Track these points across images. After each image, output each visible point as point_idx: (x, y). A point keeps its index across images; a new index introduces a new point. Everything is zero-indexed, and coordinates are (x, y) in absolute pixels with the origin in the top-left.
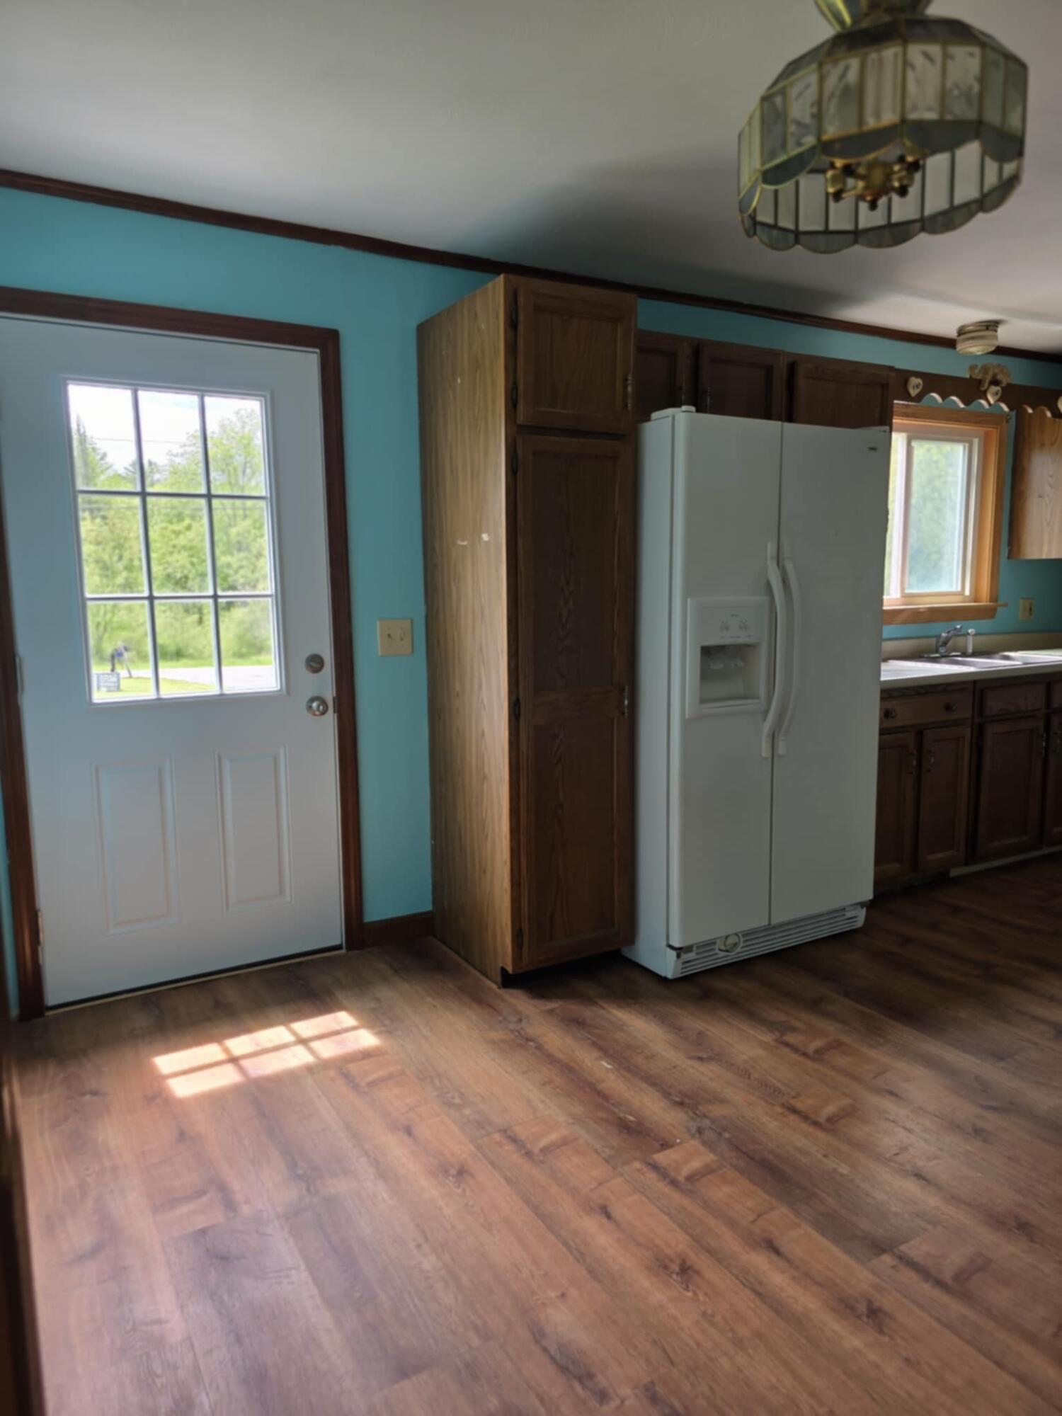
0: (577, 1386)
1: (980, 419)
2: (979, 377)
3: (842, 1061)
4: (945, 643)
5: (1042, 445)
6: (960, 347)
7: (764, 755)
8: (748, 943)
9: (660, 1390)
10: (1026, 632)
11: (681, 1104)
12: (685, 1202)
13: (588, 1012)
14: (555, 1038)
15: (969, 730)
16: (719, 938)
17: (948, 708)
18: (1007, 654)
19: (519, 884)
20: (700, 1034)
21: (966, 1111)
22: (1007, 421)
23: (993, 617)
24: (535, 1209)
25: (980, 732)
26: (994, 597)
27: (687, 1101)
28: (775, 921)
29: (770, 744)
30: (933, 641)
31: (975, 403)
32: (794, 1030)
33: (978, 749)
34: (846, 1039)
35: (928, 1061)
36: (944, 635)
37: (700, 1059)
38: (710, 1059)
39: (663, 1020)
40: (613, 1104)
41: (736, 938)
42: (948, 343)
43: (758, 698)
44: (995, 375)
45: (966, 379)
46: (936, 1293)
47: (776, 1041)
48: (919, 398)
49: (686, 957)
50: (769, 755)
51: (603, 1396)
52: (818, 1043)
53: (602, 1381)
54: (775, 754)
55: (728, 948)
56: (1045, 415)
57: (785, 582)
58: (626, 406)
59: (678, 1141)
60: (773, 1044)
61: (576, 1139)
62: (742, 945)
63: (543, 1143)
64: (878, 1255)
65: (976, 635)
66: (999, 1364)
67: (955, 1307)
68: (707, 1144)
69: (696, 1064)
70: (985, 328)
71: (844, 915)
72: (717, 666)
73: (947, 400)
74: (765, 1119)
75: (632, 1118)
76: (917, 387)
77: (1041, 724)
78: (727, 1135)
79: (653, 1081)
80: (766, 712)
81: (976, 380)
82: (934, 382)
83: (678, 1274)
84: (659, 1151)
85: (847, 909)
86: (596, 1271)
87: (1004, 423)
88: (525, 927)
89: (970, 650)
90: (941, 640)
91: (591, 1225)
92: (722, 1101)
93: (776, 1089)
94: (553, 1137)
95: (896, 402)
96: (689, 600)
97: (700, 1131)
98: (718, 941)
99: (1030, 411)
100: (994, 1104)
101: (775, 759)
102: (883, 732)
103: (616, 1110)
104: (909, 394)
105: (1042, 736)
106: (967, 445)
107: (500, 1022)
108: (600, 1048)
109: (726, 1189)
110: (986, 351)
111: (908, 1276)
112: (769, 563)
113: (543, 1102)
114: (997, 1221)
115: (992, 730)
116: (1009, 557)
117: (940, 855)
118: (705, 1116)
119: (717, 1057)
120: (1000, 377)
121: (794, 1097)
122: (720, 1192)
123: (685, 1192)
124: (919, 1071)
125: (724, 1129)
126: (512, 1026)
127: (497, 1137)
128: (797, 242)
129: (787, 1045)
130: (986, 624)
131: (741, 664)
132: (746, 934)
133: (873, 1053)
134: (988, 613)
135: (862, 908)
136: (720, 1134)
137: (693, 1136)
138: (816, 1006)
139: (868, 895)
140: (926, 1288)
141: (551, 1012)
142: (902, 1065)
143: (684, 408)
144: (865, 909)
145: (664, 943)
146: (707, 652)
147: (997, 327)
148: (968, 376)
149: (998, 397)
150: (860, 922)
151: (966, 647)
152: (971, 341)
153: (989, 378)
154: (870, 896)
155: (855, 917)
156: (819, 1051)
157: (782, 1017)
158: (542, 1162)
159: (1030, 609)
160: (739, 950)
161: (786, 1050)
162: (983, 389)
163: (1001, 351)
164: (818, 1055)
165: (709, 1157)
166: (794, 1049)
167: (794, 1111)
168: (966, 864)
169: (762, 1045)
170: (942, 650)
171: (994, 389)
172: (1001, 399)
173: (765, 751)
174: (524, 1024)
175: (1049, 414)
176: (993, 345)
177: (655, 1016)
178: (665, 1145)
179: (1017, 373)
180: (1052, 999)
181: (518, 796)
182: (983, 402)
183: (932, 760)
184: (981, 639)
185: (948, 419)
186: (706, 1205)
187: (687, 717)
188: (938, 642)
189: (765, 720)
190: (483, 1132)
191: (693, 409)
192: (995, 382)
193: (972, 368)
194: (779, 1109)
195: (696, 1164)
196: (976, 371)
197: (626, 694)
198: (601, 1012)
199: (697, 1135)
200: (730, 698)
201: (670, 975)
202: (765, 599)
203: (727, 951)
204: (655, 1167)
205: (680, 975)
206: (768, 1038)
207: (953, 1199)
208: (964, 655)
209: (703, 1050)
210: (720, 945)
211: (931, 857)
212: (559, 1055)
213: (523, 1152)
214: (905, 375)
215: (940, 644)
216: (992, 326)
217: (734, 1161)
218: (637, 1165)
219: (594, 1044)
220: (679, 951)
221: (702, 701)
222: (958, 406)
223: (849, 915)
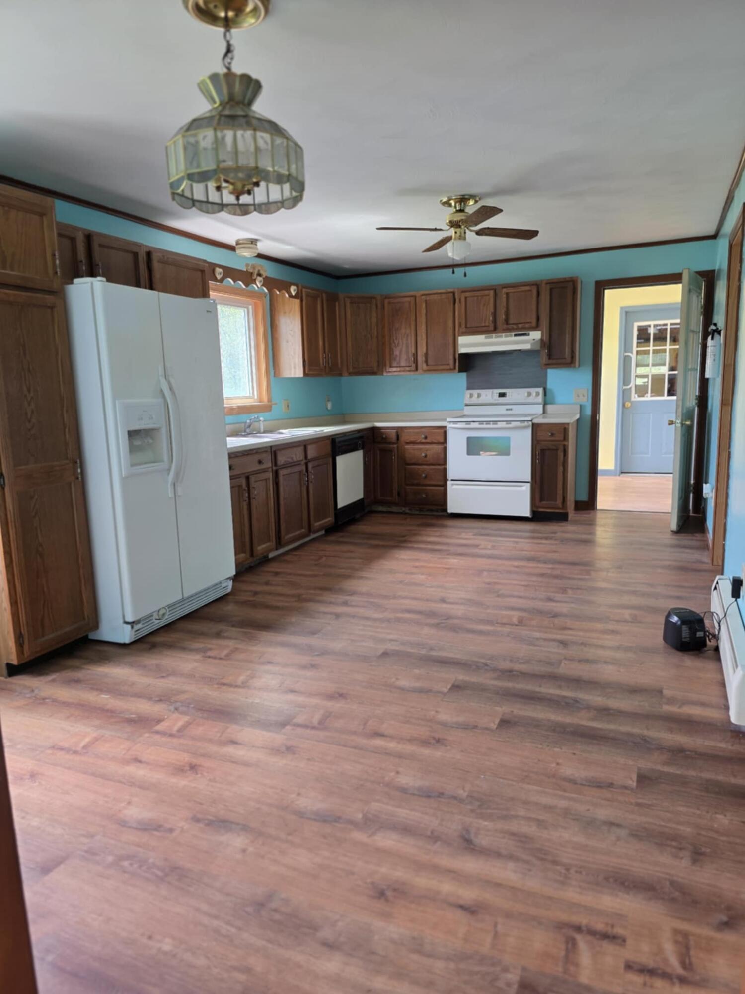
0: (156, 833)
1: (253, 295)
2: (251, 271)
3: (241, 656)
4: (249, 427)
5: (285, 313)
6: (238, 251)
7: (170, 496)
8: (171, 612)
9: (199, 816)
10: (290, 419)
11: (161, 700)
12: (181, 741)
13: (79, 675)
14: (64, 693)
15: (271, 474)
16: (153, 612)
17: (260, 462)
18: (281, 431)
19: (16, 602)
20: (158, 666)
21: (305, 659)
22: (265, 297)
23: (270, 410)
24: (93, 774)
25: (276, 474)
26: (270, 400)
27: (163, 698)
28: (186, 595)
29: (173, 490)
30: (243, 425)
31: (250, 286)
32: (210, 649)
33: (277, 484)
34: (240, 646)
35: (283, 644)
36: (248, 421)
37: (163, 677)
38: (168, 675)
39: (131, 665)
40: (119, 713)
41: (164, 609)
42: (232, 248)
43: (163, 461)
44: (259, 271)
45: (244, 271)
46: (313, 732)
47: (203, 656)
48: (221, 281)
49: (136, 627)
50: (173, 496)
51: (171, 831)
52: (225, 652)
53: (168, 826)
54: (177, 494)
55: (160, 617)
56: (285, 296)
57: (171, 389)
58: (56, 273)
59: (166, 717)
60: (201, 659)
61: (103, 736)
62: (168, 614)
63: (82, 744)
64: (284, 727)
65: (264, 421)
66: (345, 746)
67: (322, 734)
68: (182, 713)
69: (162, 680)
70: (250, 242)
71: (221, 586)
72: (137, 443)
73: (236, 283)
74: (210, 693)
75: (133, 716)
76: (220, 274)
77: (304, 468)
78: (192, 706)
79: (138, 696)
80: (169, 470)
81: (250, 272)
82: (229, 272)
83: (190, 770)
84: (157, 725)
85: (223, 582)
86: (143, 786)
87: (264, 298)
88: (24, 631)
89: (262, 430)
90: (247, 425)
91: (132, 770)
92: (183, 692)
93: (211, 679)
94: (87, 740)
95: (210, 282)
96: (117, 402)
97: (176, 709)
98: (154, 614)
99: (278, 293)
100: (317, 653)
101: (177, 497)
102: (232, 478)
103: (122, 715)
104: (216, 278)
105: (305, 474)
106: (246, 309)
107: (18, 696)
108: (97, 690)
109: (201, 728)
110: (253, 256)
111: (299, 730)
112: (161, 378)
113: (72, 726)
114: (331, 697)
115: (282, 473)
116: (275, 375)
117: (264, 546)
118: (176, 702)
119: (173, 673)
120: (262, 272)
121: (222, 679)
122: (199, 731)
123: (179, 737)
124: (279, 650)
125: (190, 704)
126: (28, 696)
127: (49, 752)
128: (194, 205)
129: (209, 657)
130: (267, 415)
131: (151, 441)
132: (169, 606)
133: (255, 648)
134: (267, 408)
135: (230, 580)
136: (188, 707)
137: (173, 712)
138: (218, 635)
139: (232, 572)
140: (309, 731)
141: (53, 681)
142: (271, 649)
143: (99, 278)
144: (232, 581)
145: (121, 621)
146: (132, 434)
147: (256, 242)
148: (245, 270)
149: (262, 283)
150: (229, 590)
151: (260, 428)
152: (243, 249)
153: (256, 272)
154: (234, 573)
155: (227, 586)
156: (227, 655)
157: (201, 645)
158: (87, 753)
159: (288, 406)
160: (166, 617)
161: (210, 660)
162: (254, 278)
163: (260, 256)
164: (228, 657)
165: (186, 718)
166: (215, 658)
167: (224, 684)
168: (277, 549)
169: (196, 661)
170: (248, 431)
171: (259, 279)
172: (263, 285)
173: (171, 495)
174: (36, 692)
175: (287, 295)
176: (255, 253)
177: (125, 664)
178: (159, 721)
179: (269, 270)
180: (331, 603)
181: (9, 542)
182: (255, 286)
183: (256, 492)
184: (266, 423)
185: (236, 294)
186: (193, 738)
187: (124, 476)
188: (245, 426)
189: (168, 474)
190: (38, 752)
191: (104, 279)
192: (259, 275)
193: (247, 265)
194: (216, 686)
195: (180, 724)
196: (249, 268)
197: (79, 465)
198: (89, 672)
199: (176, 711)
200: (146, 463)
201: (127, 640)
202: (161, 400)
203: (159, 619)
204: (157, 732)
205: (133, 640)
206: (198, 657)
207: (310, 695)
208: (259, 432)
209: (161, 672)
210: (156, 616)
211: (260, 548)
212: (70, 701)
213: (71, 752)
214: (213, 266)
215: (246, 427)
216: (253, 241)
217: (201, 715)
218: (147, 735)
219: (92, 689)
220: (132, 624)
221: (132, 465)
222: (242, 287)
223: (223, 586)
